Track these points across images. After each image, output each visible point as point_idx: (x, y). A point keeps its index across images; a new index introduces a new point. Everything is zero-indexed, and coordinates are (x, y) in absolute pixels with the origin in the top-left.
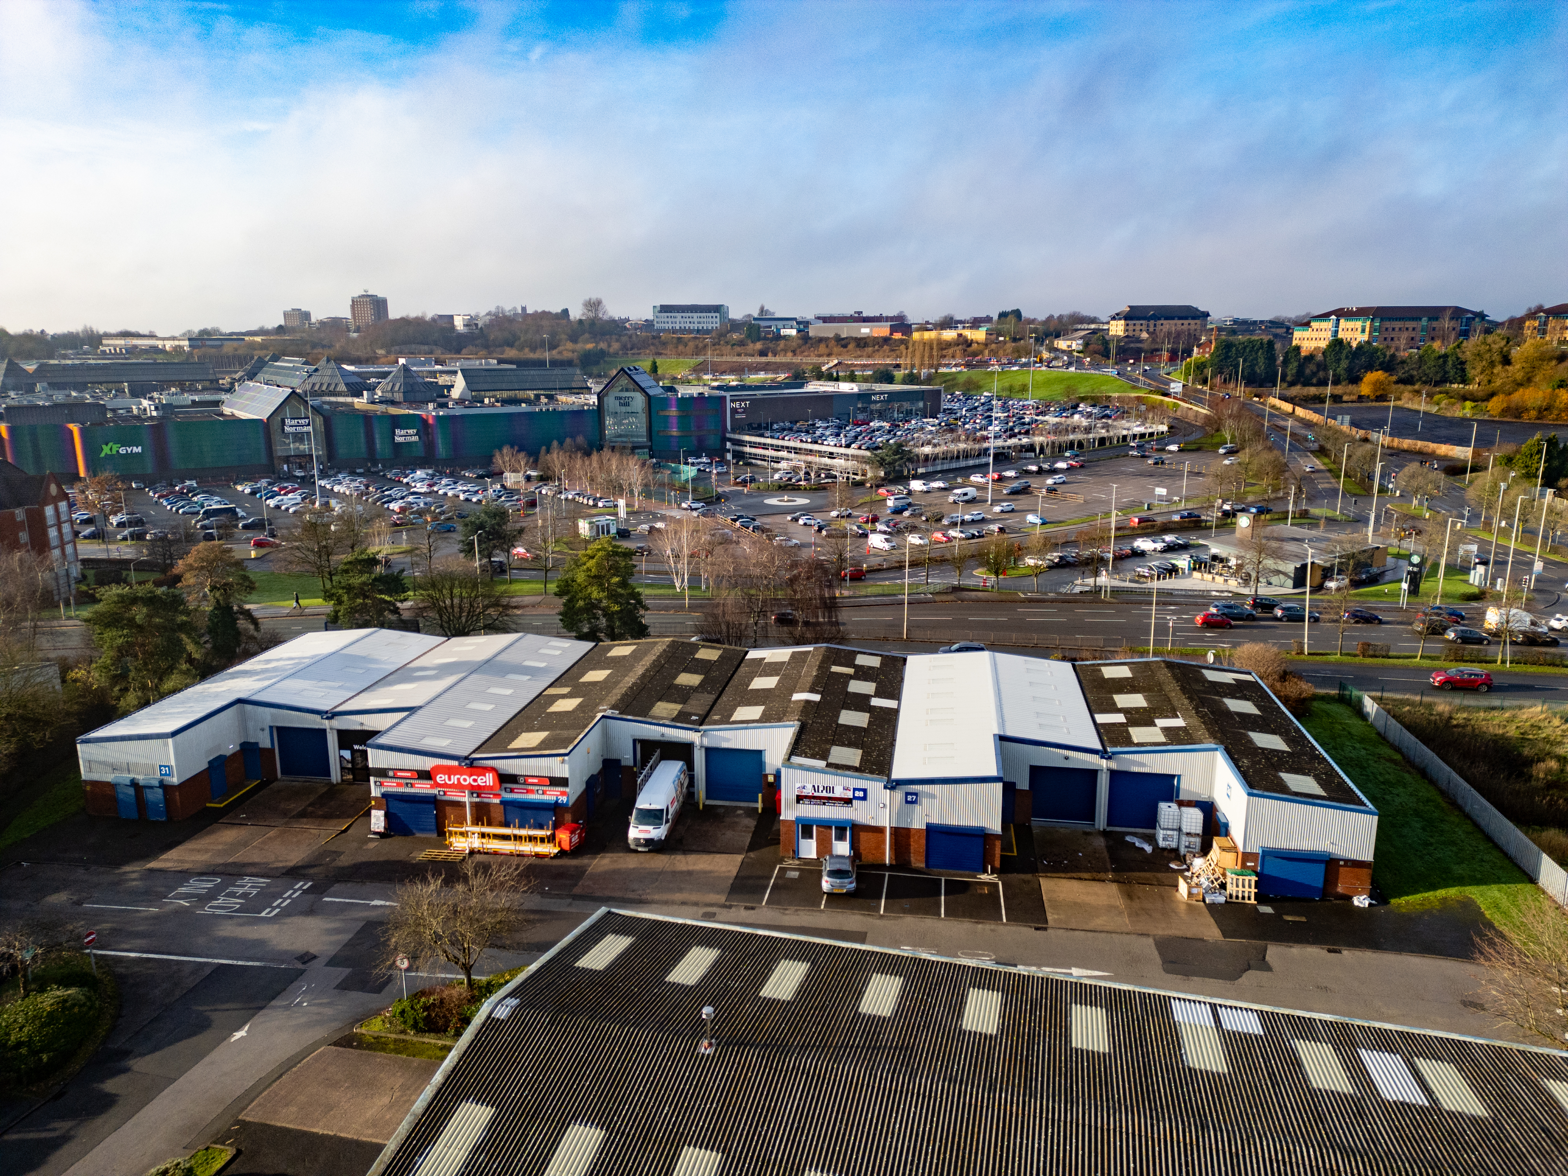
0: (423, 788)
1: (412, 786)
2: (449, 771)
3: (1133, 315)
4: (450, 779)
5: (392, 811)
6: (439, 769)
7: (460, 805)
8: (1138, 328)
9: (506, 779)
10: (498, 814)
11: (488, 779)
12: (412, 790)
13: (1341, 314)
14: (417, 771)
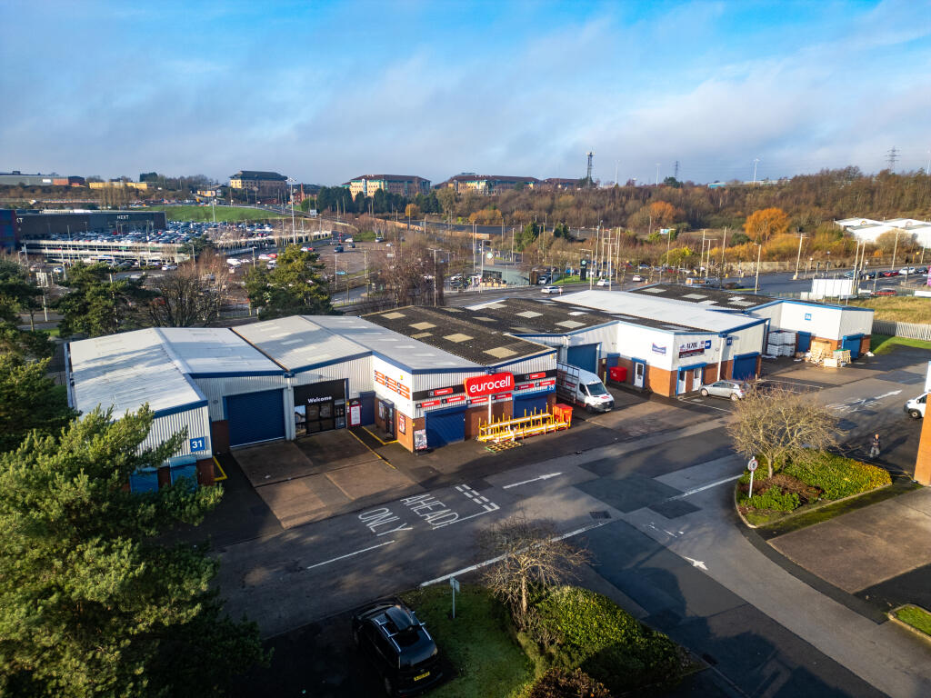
0: (455, 401)
1: (447, 401)
2: (479, 381)
3: (245, 176)
4: (480, 388)
5: (430, 428)
6: (470, 382)
7: (484, 409)
8: (250, 184)
9: (519, 378)
10: (510, 410)
11: (507, 382)
12: (446, 406)
13: (368, 178)
14: (453, 387)
